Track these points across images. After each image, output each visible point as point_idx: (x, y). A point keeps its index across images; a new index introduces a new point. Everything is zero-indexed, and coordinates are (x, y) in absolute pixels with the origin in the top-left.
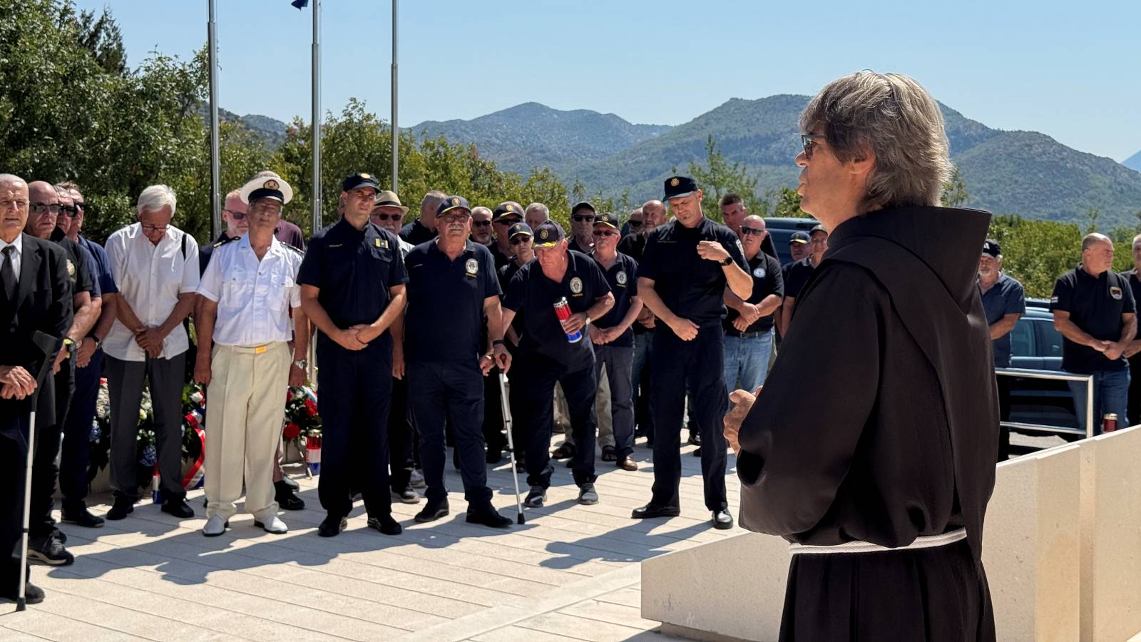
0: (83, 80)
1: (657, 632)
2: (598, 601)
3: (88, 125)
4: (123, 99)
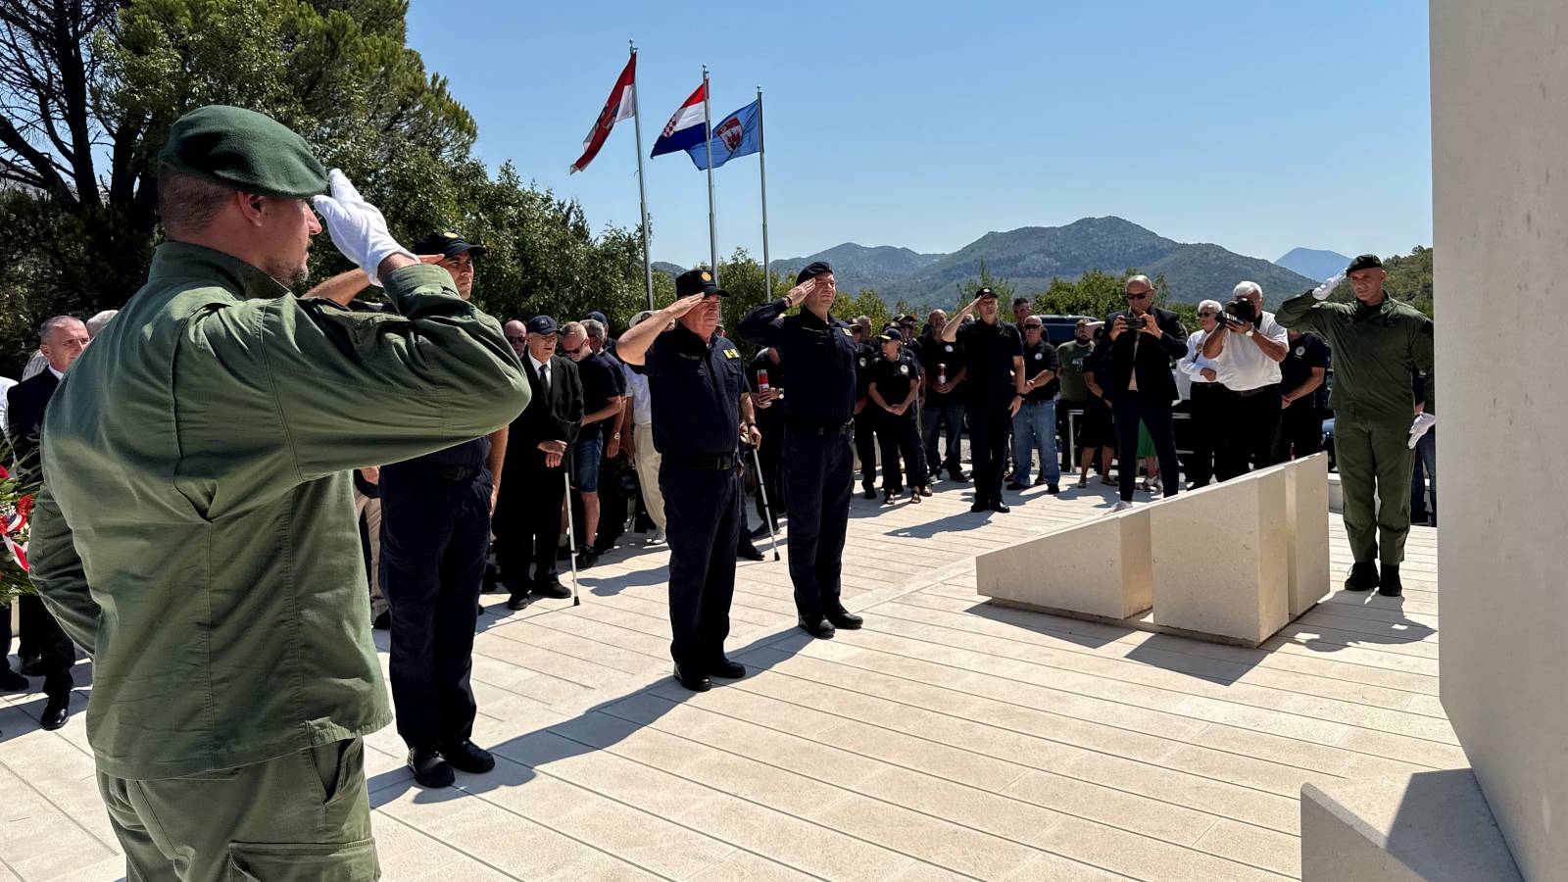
0: (568, 248)
1: (988, 603)
2: (945, 584)
3: (572, 277)
4: (592, 259)
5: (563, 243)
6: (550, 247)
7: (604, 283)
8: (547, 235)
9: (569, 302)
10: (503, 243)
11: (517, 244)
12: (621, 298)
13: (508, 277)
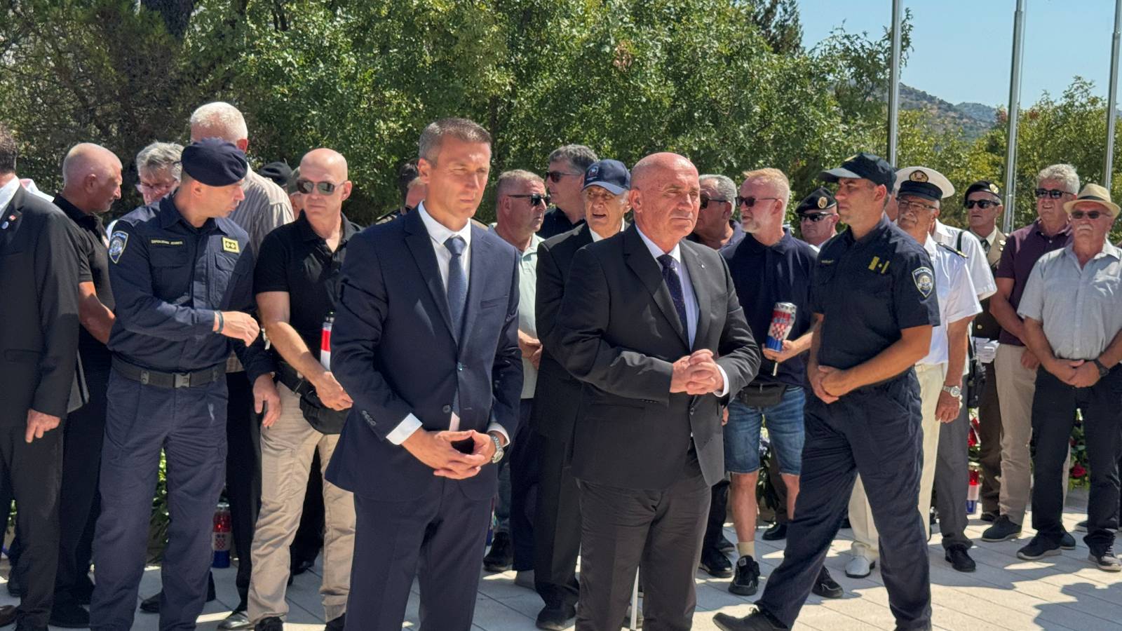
6: (719, 56)
8: (718, 37)
9: (742, 149)
10: (647, 46)
11: (669, 49)
12: (828, 146)
13: (649, 100)
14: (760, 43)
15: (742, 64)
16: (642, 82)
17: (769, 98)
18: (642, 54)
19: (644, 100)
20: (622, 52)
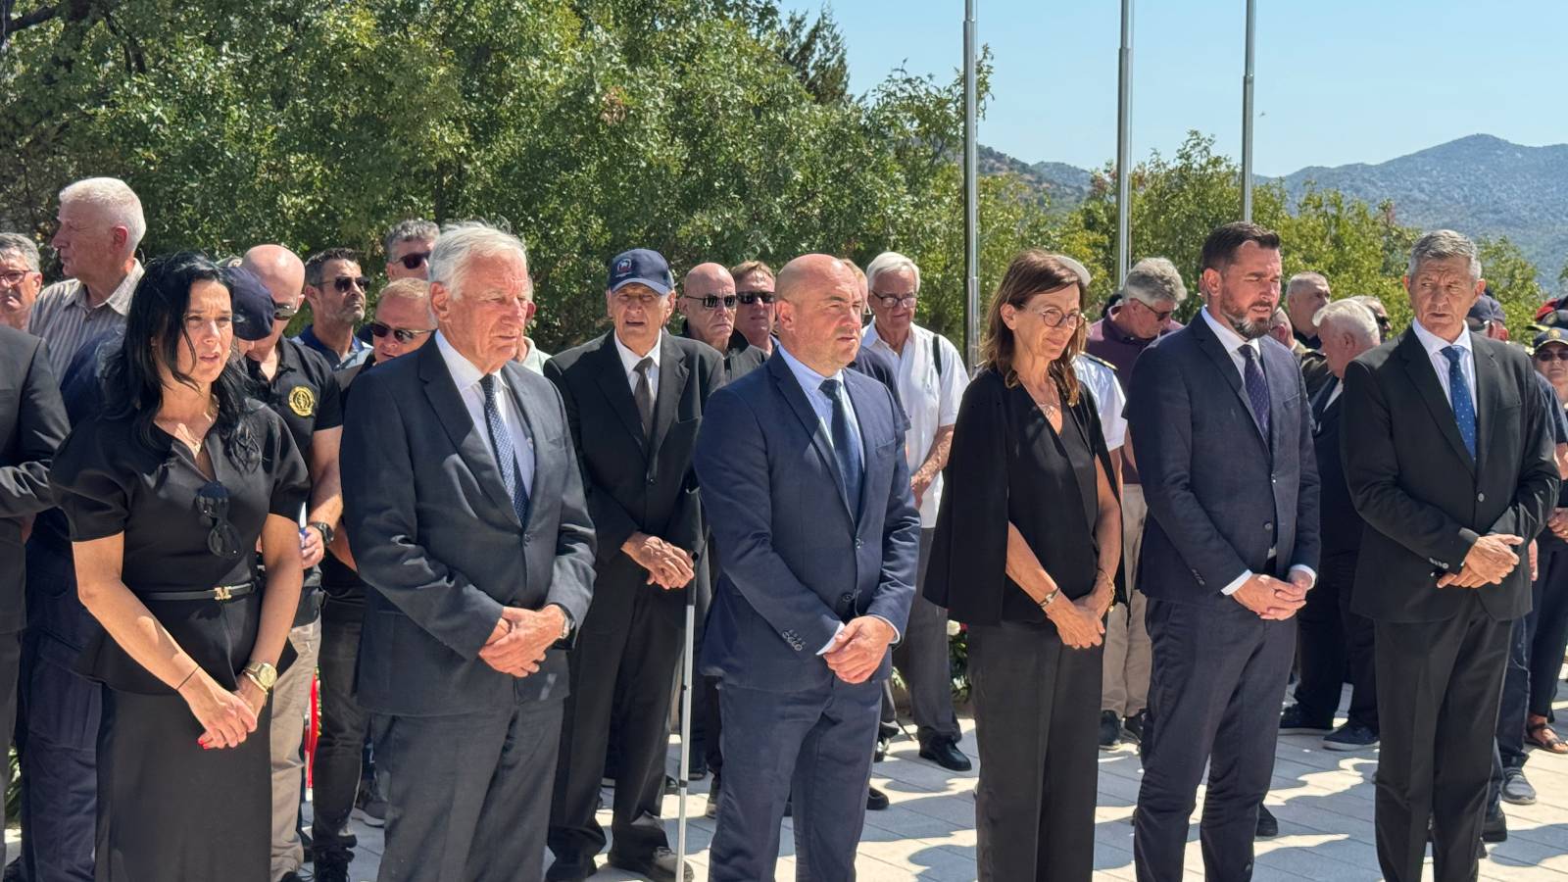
3: (787, 173)
5: (774, 102)
6: (745, 106)
7: (857, 191)
8: (742, 81)
9: (780, 228)
10: (646, 93)
11: (678, 98)
12: (893, 223)
13: (650, 165)
14: (798, 90)
15: (776, 116)
16: (641, 141)
17: (813, 160)
18: (639, 103)
19: (644, 164)
20: (612, 103)
